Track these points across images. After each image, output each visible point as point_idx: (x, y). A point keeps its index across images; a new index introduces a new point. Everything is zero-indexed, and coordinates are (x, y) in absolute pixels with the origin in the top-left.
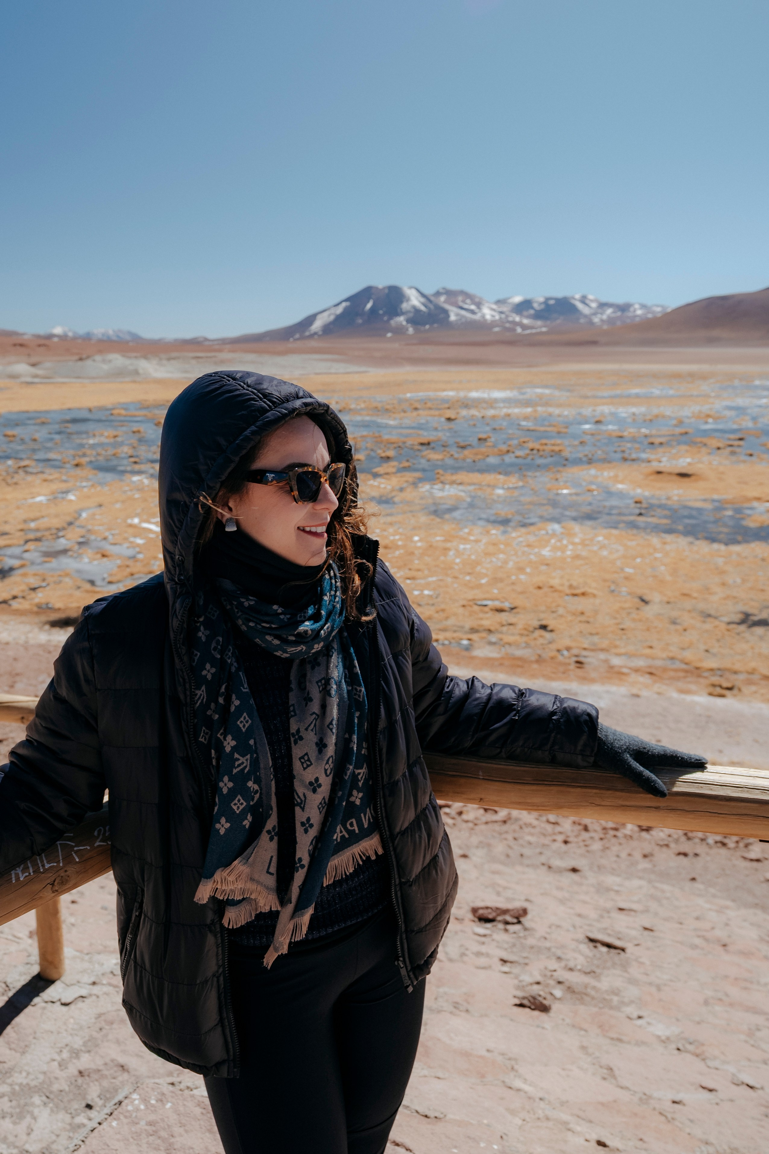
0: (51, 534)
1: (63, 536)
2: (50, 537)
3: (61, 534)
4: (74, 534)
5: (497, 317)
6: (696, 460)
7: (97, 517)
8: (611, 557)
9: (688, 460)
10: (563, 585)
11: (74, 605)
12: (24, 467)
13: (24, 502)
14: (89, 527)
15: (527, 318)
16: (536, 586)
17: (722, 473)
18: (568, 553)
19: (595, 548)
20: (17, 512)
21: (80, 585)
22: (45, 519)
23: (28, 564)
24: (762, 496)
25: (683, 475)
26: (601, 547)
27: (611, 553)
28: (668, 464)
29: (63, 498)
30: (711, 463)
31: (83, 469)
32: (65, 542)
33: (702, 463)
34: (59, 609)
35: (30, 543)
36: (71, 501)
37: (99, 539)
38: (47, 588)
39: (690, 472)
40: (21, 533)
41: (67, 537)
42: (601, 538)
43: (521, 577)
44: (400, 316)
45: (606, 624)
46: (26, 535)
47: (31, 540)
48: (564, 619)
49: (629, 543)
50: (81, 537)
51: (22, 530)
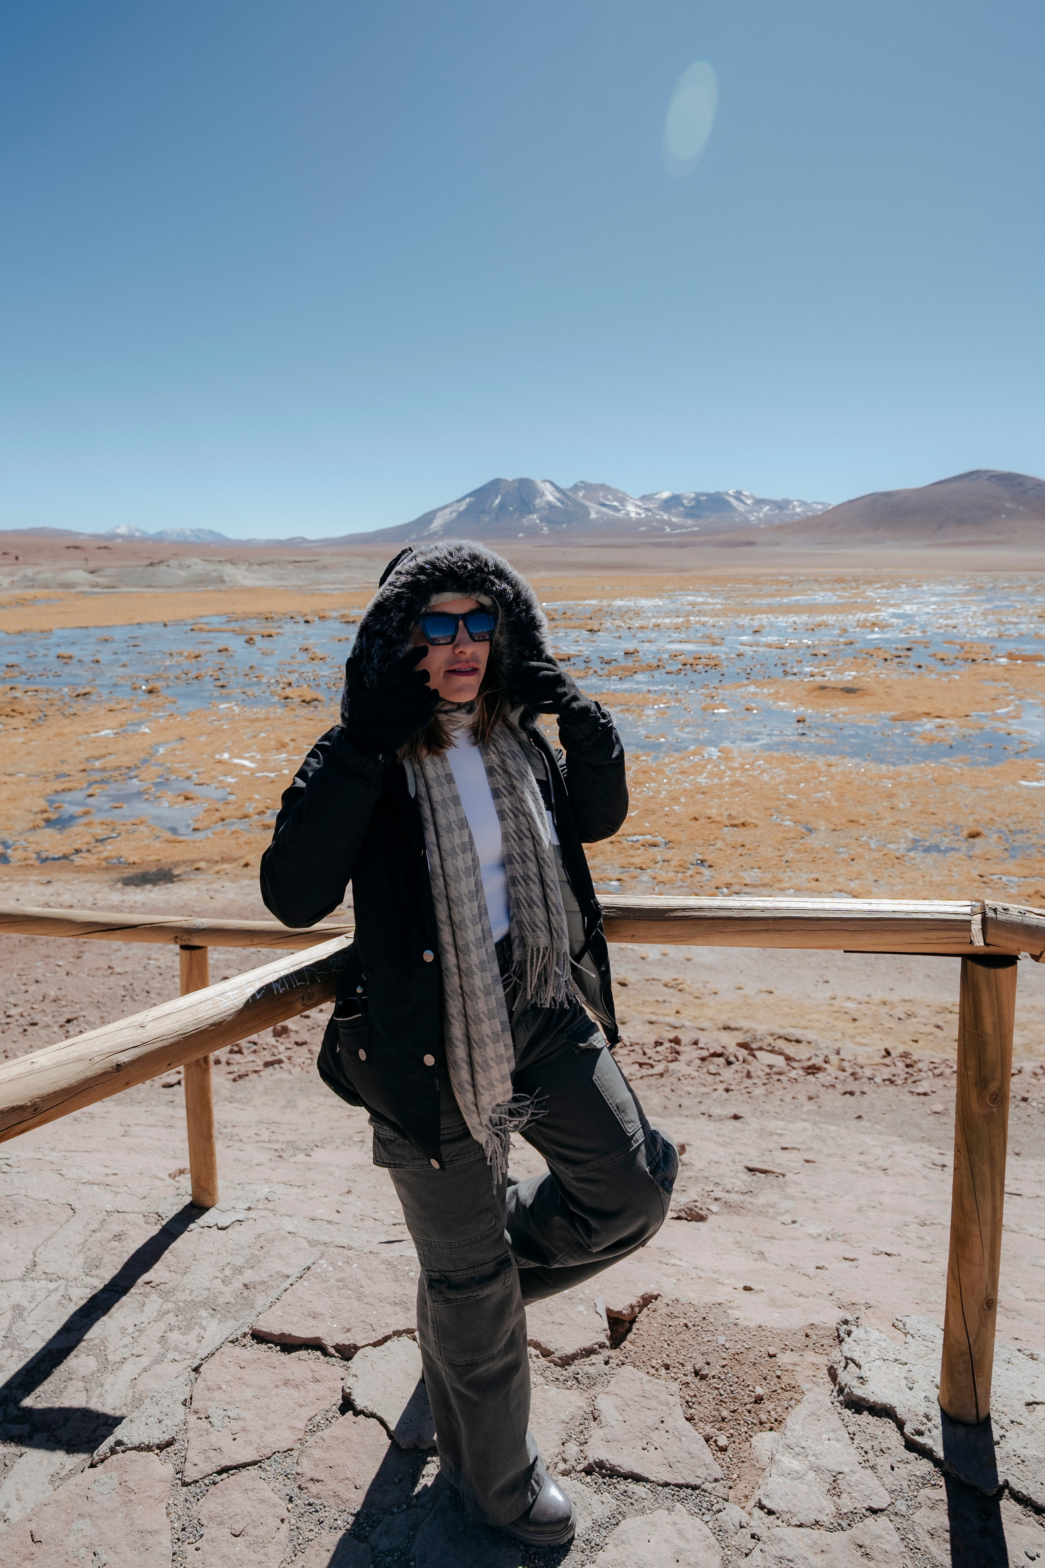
0: (121, 775)
1: (136, 777)
2: (120, 778)
3: (133, 774)
4: (150, 774)
5: (643, 515)
6: (862, 673)
7: (178, 753)
8: (773, 782)
9: (854, 673)
10: (721, 815)
11: (152, 858)
12: (85, 694)
13: (85, 736)
14: (169, 765)
15: (676, 515)
16: (692, 817)
17: (890, 687)
18: (727, 779)
19: (756, 773)
20: (77, 749)
21: (159, 834)
22: (113, 757)
23: (93, 811)
24: (932, 711)
25: (849, 691)
26: (762, 772)
27: (772, 778)
28: (832, 679)
29: (134, 731)
30: (877, 676)
31: (158, 696)
32: (138, 783)
33: (868, 677)
34: (134, 863)
35: (95, 786)
36: (145, 734)
37: (180, 779)
38: (119, 839)
39: (856, 687)
40: (84, 774)
41: (141, 777)
42: (762, 762)
43: (675, 808)
44: (533, 513)
45: (769, 857)
46: (89, 776)
47: (96, 782)
48: (722, 853)
49: (792, 767)
50: (159, 777)
51: (84, 770)
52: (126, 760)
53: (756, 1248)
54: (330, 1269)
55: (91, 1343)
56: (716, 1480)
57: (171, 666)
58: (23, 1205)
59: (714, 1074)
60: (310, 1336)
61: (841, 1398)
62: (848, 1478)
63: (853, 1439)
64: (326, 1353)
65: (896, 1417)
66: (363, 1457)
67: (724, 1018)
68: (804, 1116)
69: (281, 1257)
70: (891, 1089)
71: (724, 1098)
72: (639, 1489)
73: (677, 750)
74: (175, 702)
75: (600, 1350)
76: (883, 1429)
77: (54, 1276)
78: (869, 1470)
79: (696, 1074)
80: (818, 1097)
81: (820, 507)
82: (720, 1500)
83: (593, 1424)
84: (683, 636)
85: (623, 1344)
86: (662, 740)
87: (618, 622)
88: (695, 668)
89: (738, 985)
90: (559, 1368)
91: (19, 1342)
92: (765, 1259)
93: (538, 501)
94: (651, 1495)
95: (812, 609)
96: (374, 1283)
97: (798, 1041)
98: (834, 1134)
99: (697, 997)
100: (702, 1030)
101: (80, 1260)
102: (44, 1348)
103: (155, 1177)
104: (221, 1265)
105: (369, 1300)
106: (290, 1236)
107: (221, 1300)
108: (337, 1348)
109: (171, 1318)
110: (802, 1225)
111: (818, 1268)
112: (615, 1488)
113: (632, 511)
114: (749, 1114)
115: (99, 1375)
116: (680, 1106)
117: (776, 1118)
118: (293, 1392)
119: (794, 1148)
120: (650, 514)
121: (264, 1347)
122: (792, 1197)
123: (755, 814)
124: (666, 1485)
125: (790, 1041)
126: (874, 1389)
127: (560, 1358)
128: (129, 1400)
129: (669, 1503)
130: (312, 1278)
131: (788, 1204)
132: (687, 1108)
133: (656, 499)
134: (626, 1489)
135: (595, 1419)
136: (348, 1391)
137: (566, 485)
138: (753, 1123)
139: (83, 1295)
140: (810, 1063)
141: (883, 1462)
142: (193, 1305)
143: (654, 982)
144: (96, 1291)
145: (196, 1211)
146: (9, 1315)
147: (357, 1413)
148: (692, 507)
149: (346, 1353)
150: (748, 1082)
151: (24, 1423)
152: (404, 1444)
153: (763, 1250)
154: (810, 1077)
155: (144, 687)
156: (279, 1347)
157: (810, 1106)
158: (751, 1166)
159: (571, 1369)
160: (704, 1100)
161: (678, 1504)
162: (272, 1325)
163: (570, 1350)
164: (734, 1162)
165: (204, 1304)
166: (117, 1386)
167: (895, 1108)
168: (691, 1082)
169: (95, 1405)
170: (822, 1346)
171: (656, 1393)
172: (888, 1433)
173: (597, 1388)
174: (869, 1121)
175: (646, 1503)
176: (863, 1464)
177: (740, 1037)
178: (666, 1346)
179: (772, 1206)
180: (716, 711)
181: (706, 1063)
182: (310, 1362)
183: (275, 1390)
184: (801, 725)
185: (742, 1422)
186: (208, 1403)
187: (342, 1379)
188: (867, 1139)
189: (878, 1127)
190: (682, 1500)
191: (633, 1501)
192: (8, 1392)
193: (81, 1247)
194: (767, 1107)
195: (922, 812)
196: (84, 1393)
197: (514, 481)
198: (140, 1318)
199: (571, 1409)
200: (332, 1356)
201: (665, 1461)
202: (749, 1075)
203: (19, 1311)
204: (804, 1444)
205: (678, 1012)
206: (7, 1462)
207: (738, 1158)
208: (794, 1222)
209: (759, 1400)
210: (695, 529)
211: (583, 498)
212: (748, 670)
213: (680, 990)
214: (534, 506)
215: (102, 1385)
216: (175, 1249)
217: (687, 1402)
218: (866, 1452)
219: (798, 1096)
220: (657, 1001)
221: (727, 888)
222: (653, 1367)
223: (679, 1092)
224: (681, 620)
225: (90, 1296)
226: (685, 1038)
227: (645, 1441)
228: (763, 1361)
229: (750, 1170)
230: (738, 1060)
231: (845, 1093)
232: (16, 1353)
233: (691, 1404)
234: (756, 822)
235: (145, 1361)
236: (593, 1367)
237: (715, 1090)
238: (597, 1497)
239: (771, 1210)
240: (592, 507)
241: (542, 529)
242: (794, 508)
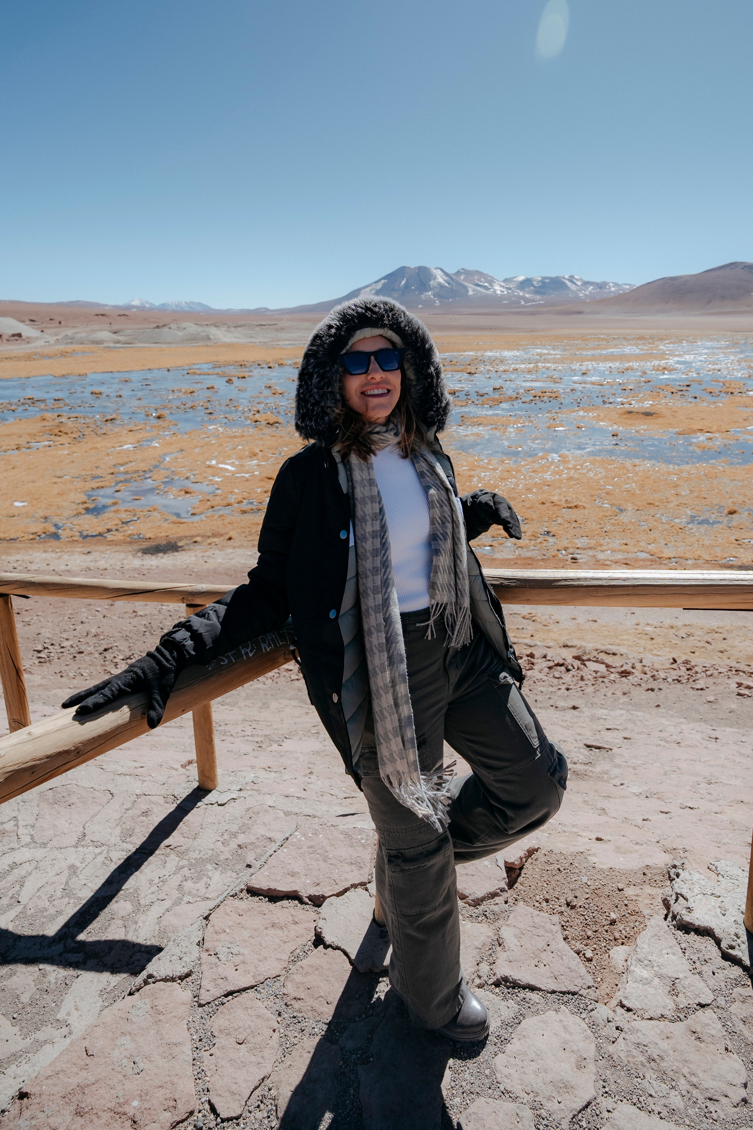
0: (139, 476)
1: (150, 477)
2: (138, 478)
3: (147, 476)
4: (160, 475)
5: (506, 293)
6: (656, 402)
7: (179, 460)
8: (596, 478)
9: (651, 402)
10: (561, 501)
11: (163, 534)
12: (111, 420)
13: (113, 449)
14: (173, 469)
15: (529, 293)
16: (541, 502)
17: (675, 412)
18: (564, 476)
19: (584, 472)
20: (107, 458)
21: (167, 518)
22: (133, 463)
23: (120, 502)
24: (704, 428)
25: (647, 414)
26: (589, 471)
27: (596, 475)
28: (636, 406)
29: (148, 445)
30: (667, 404)
31: (164, 421)
32: (152, 482)
33: (661, 404)
34: (150, 538)
35: (120, 484)
36: (155, 447)
37: (182, 479)
38: (138, 521)
39: (652, 412)
40: (112, 476)
41: (154, 478)
42: (588, 464)
43: (529, 496)
44: (428, 291)
45: (594, 529)
46: (116, 477)
47: (121, 482)
48: (562, 526)
49: (609, 467)
50: (166, 477)
51: (112, 473)
52: (142, 466)
53: (599, 806)
54: (303, 839)
55: (127, 892)
56: (589, 987)
57: (174, 399)
58: (75, 792)
59: (558, 678)
60: (290, 890)
61: (674, 922)
62: (682, 982)
63: (684, 953)
64: (302, 902)
65: (715, 936)
66: (332, 979)
67: (563, 640)
68: (621, 706)
69: (264, 824)
70: (679, 686)
71: (566, 695)
72: (534, 996)
73: (530, 456)
74: (176, 425)
75: (501, 893)
76: (705, 945)
77: (99, 843)
78: (697, 976)
79: (545, 678)
80: (630, 693)
81: (628, 287)
82: (592, 1002)
83: (499, 949)
84: (534, 377)
85: (515, 886)
86: (520, 449)
87: (488, 367)
88: (542, 399)
89: (573, 617)
90: (472, 908)
91: (74, 892)
92: (606, 814)
93: (432, 283)
94: (543, 1000)
95: (622, 358)
96: (335, 848)
97: (614, 654)
98: (641, 718)
99: (545, 625)
100: (549, 647)
101: (118, 831)
102: (93, 897)
103: (172, 768)
104: (221, 831)
105: (332, 862)
106: (270, 809)
107: (222, 857)
108: (311, 898)
109: (186, 871)
110: (628, 787)
111: (644, 820)
112: (517, 996)
113: (498, 289)
114: (583, 705)
115: (134, 915)
116: (536, 701)
117: (602, 708)
118: (279, 932)
119: (615, 729)
120: (510, 291)
121: (256, 899)
122: (619, 766)
123: (584, 499)
124: (553, 992)
125: (609, 654)
126: (698, 916)
127: (472, 901)
128: (157, 933)
129: (556, 1006)
130: (290, 846)
131: (616, 771)
132: (541, 702)
133: (515, 281)
134: (525, 996)
135: (500, 945)
136: (319, 930)
137: (451, 271)
138: (586, 712)
139: (121, 857)
140: (623, 669)
141: (707, 969)
142: (202, 861)
143: (515, 616)
144: (130, 854)
145: (201, 793)
146: (66, 873)
147: (326, 947)
148: (540, 287)
149: (317, 901)
150: (582, 683)
151: (79, 952)
152: (361, 969)
153: (604, 807)
154: (623, 679)
155: (154, 414)
156: (267, 899)
157: (624, 699)
158: (588, 744)
159: (481, 908)
160: (552, 697)
161: (562, 1006)
162: (261, 882)
163: (480, 895)
164: (576, 741)
165: (209, 860)
166: (147, 923)
167: (682, 699)
168: (543, 683)
169: (132, 937)
170: (655, 881)
171: (543, 924)
172: (709, 947)
173: (501, 922)
174: (665, 708)
175: (539, 1006)
176: (693, 971)
177: (575, 652)
178: (546, 885)
179: (606, 773)
180: (557, 429)
181: (553, 670)
182: (291, 909)
183: (266, 931)
184: (615, 438)
185: (602, 939)
186: (216, 943)
187: (315, 921)
188: (663, 721)
189: (671, 712)
190: (565, 1003)
191: (530, 1005)
192: (66, 930)
193: (119, 821)
194: (595, 700)
195: (697, 497)
196: (123, 929)
197: (415, 268)
198: (162, 872)
199: (483, 938)
200: (307, 904)
201: (552, 975)
202: (582, 679)
203: (73, 870)
204: (650, 958)
205: (532, 636)
206: (67, 982)
207: (578, 738)
208: (622, 784)
209: (613, 922)
210: (541, 302)
211: (463, 280)
212: (579, 400)
213: (534, 621)
214: (429, 286)
215: (136, 923)
216: (187, 821)
217: (563, 926)
218: (694, 962)
219: (616, 692)
220: (518, 629)
221: (565, 550)
222: (537, 901)
223: (535, 691)
224: (532, 365)
225: (125, 857)
226: (537, 653)
227: (536, 960)
228: (614, 894)
229: (588, 746)
230: (574, 668)
231: (648, 690)
232: (72, 901)
233: (565, 927)
234: (585, 505)
235: (167, 904)
236: (496, 906)
237: (560, 689)
238: (504, 1003)
239: (606, 776)
240: (470, 287)
241: (435, 302)
242: (610, 288)
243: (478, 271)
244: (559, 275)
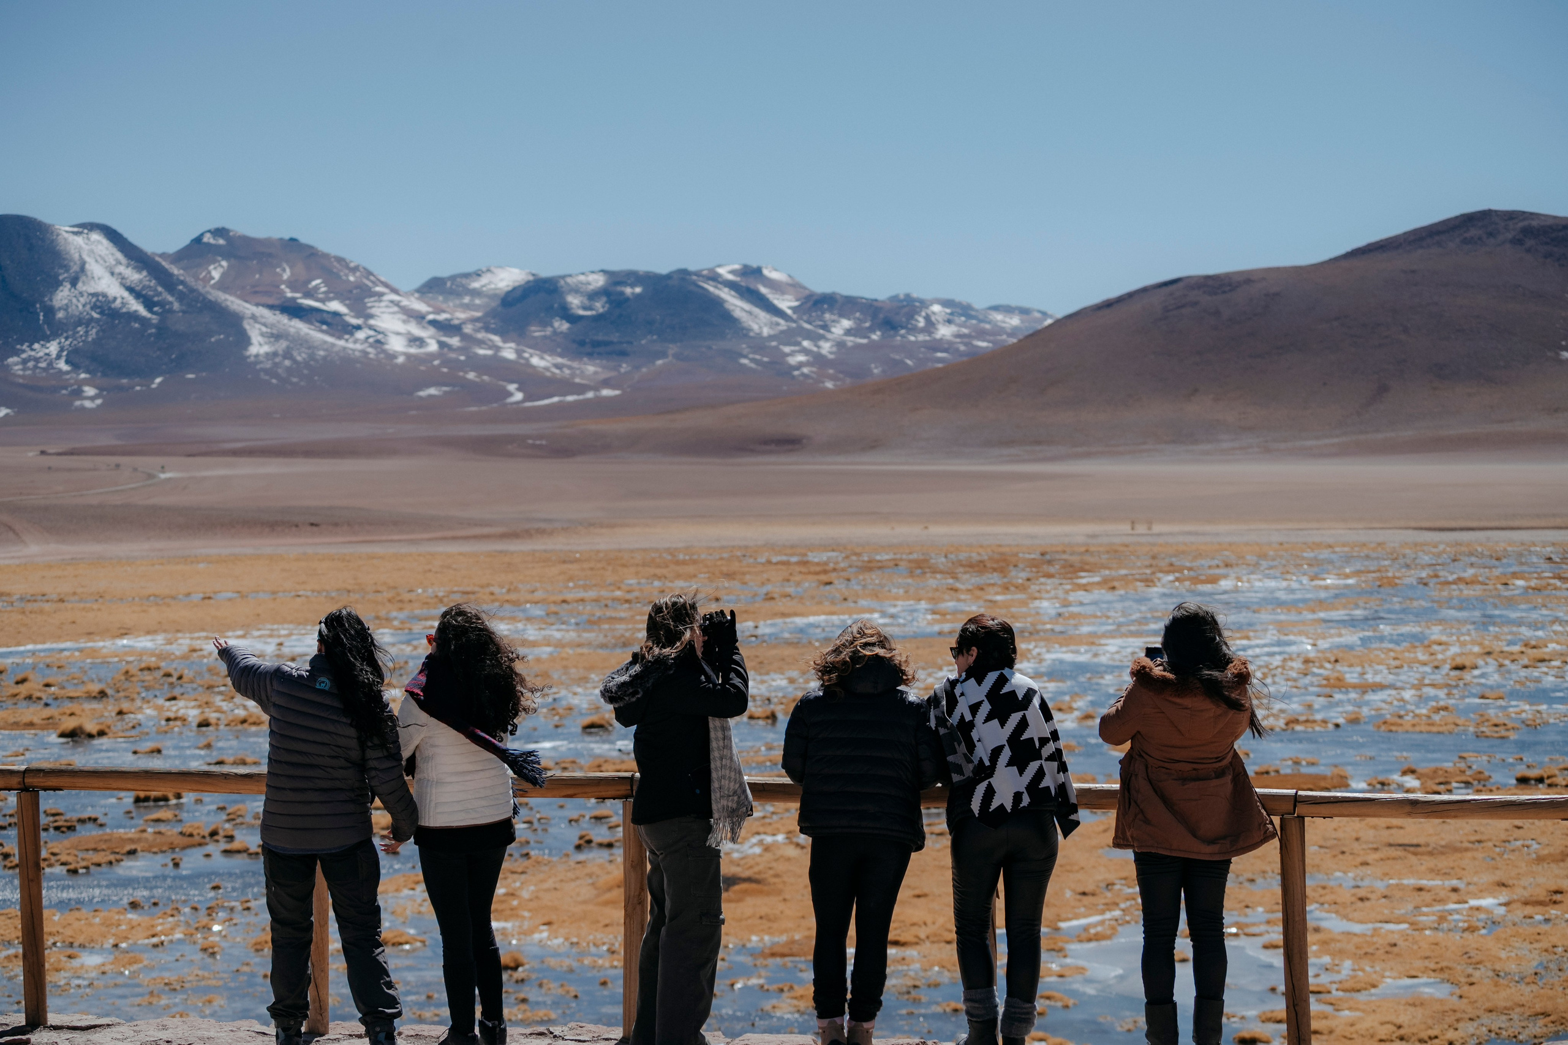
5: (433, 347)
15: (544, 346)
44: (48, 339)
81: (1012, 320)
93: (62, 296)
113: (395, 330)
120: (455, 341)
133: (476, 293)
148: (599, 318)
210: (606, 392)
211: (223, 285)
214: (50, 311)
240: (254, 317)
241: (78, 393)
242: (930, 325)
243: (292, 240)
244: (692, 267)
